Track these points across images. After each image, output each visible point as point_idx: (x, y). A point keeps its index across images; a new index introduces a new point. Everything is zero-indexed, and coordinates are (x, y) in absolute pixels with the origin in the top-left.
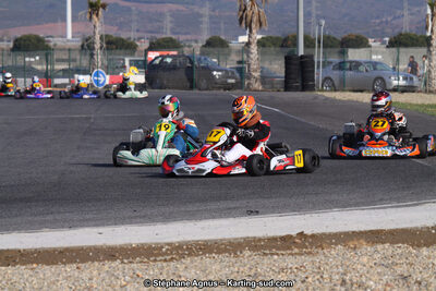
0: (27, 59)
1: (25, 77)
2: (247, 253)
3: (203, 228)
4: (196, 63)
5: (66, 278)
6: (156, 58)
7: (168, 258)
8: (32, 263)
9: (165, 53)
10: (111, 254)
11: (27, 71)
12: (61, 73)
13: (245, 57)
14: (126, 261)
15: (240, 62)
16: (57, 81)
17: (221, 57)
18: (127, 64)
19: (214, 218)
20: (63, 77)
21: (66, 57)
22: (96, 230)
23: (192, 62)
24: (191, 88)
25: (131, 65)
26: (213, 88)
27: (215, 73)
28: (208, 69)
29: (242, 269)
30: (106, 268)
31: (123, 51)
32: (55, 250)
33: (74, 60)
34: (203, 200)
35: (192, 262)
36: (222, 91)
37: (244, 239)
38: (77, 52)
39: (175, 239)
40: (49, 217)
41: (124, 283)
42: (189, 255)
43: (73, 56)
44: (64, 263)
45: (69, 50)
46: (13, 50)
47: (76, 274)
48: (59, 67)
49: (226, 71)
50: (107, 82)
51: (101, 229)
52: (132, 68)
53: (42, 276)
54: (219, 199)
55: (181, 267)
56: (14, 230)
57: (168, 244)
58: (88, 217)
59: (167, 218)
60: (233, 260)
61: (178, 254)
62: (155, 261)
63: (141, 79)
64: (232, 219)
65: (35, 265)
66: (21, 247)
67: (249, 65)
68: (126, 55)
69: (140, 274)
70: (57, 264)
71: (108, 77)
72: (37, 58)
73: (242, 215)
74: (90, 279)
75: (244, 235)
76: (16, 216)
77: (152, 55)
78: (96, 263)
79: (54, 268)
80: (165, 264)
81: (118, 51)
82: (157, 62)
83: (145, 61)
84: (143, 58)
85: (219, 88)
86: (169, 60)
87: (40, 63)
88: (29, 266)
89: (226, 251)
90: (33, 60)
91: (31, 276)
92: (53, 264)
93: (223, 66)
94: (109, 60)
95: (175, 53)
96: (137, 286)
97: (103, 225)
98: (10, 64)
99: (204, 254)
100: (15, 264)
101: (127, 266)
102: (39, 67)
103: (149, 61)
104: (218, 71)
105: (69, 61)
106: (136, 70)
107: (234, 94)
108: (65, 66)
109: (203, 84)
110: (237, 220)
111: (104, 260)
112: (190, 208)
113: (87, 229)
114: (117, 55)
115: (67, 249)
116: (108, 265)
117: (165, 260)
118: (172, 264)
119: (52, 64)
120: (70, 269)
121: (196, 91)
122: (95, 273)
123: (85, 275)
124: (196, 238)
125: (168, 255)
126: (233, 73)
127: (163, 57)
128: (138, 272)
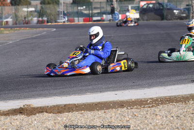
0: (79, 8)
1: (78, 17)
2: (191, 102)
3: (168, 90)
4: (165, 7)
5: (99, 117)
6: (145, 5)
7: (151, 106)
8: (82, 110)
9: (149, 2)
10: (121, 104)
11: (79, 14)
12: (96, 15)
13: (190, 2)
14: (129, 108)
15: (187, 5)
16: (95, 19)
17: (178, 3)
18: (130, 8)
19: (174, 84)
20: (98, 16)
21: (99, 6)
22: (114, 93)
23: (163, 6)
24: (162, 19)
25: (132, 9)
26: (174, 19)
27: (175, 11)
28: (171, 10)
29: (189, 110)
30: (119, 112)
31: (128, 2)
32: (93, 103)
33: (103, 8)
34: (169, 76)
35: (163, 107)
36: (179, 20)
37: (190, 95)
38: (105, 4)
39: (154, 96)
40: (90, 87)
41: (128, 119)
42: (162, 104)
43: (102, 6)
44: (98, 110)
45: (100, 2)
46: (72, 4)
47: (104, 115)
48: (95, 11)
49: (180, 10)
50: (120, 18)
51: (116, 92)
52: (132, 10)
53: (86, 117)
54: (177, 75)
55: (157, 110)
56: (72, 94)
57: (151, 99)
58: (110, 86)
59: (150, 86)
60: (184, 106)
61: (155, 103)
62: (144, 107)
63: (137, 16)
64: (183, 85)
65: (83, 112)
66: (76, 102)
67: (192, 7)
68: (130, 4)
69: (136, 114)
70: (94, 110)
71: (120, 16)
72: (84, 7)
73: (189, 83)
74: (111, 118)
75: (190, 93)
76: (74, 87)
77: (142, 3)
78: (114, 110)
79: (92, 113)
80: (149, 109)
81: (125, 2)
82: (145, 7)
83: (138, 7)
84: (138, 5)
85: (177, 19)
86: (151, 6)
87: (85, 10)
88: (80, 112)
89: (180, 101)
90: (82, 8)
91: (81, 117)
92: (92, 110)
93: (179, 7)
94: (121, 7)
95: (154, 2)
96: (135, 120)
97: (117, 90)
98: (71, 11)
99: (169, 103)
100: (73, 111)
101: (129, 111)
102: (86, 12)
103: (141, 6)
104: (176, 10)
105: (100, 8)
106: (134, 11)
107: (185, 22)
108: (99, 11)
109: (169, 17)
110: (186, 85)
111: (118, 108)
112: (162, 80)
113: (109, 93)
114: (125, 4)
115: (99, 103)
116: (120, 110)
117: (149, 107)
118: (153, 108)
119: (92, 10)
120: (101, 113)
121: (165, 21)
122: (113, 114)
123: (108, 116)
124: (165, 95)
125: (151, 104)
126: (184, 11)
127: (148, 4)
128: (135, 113)
